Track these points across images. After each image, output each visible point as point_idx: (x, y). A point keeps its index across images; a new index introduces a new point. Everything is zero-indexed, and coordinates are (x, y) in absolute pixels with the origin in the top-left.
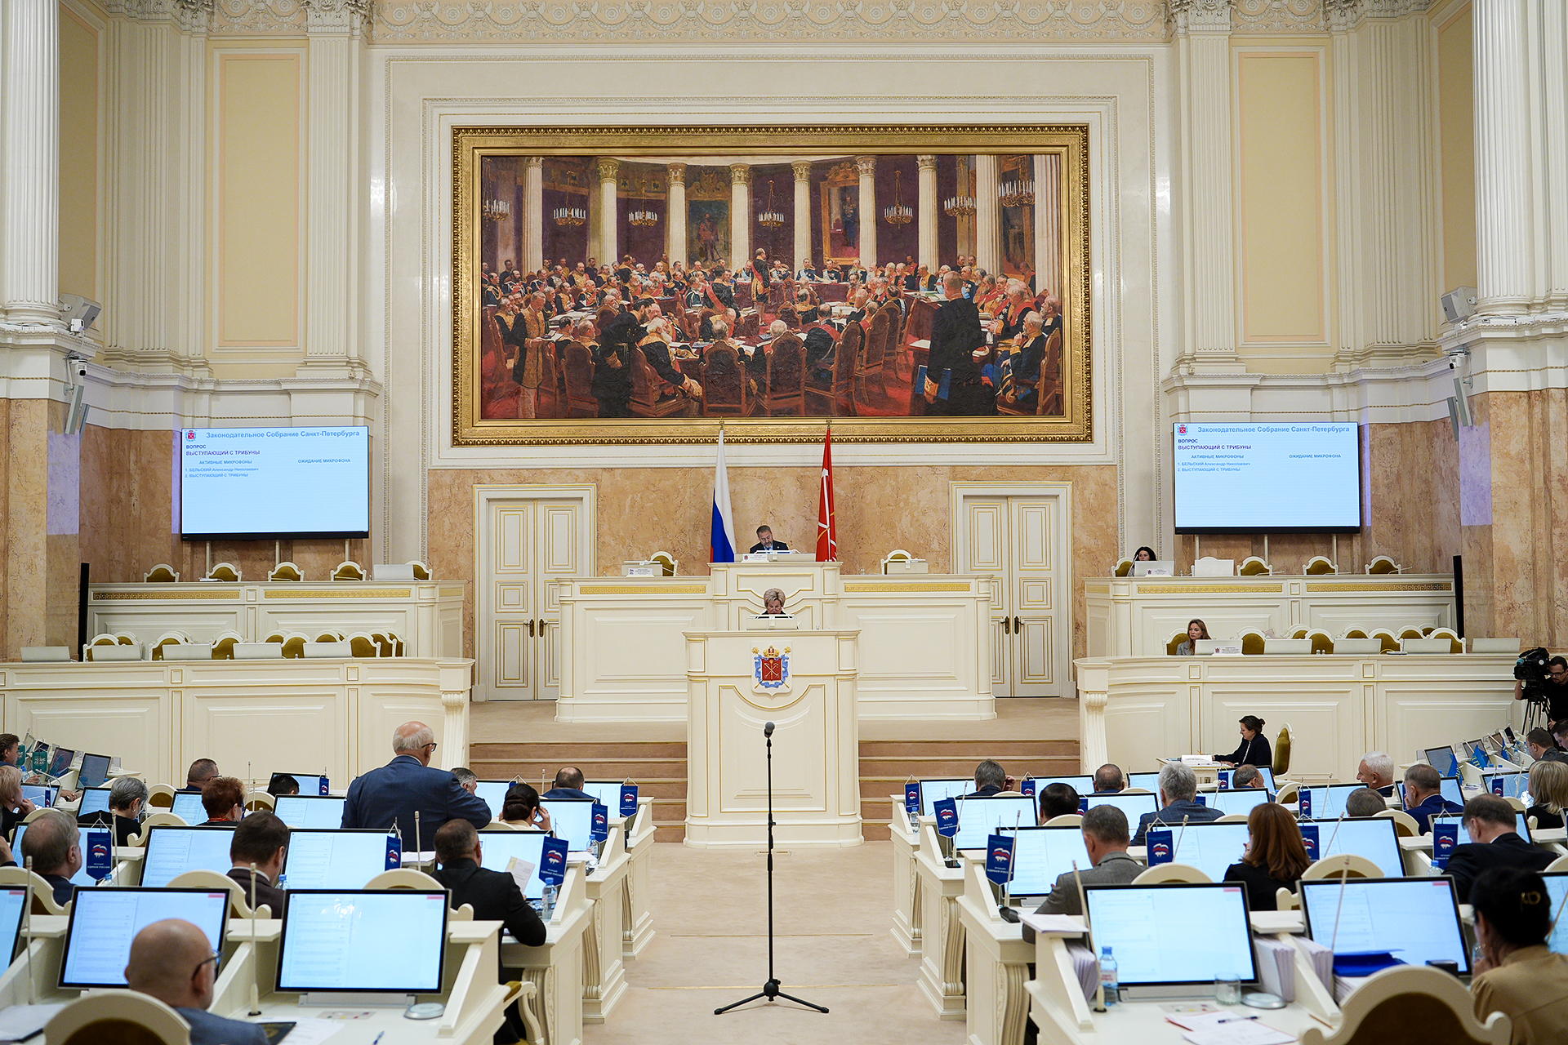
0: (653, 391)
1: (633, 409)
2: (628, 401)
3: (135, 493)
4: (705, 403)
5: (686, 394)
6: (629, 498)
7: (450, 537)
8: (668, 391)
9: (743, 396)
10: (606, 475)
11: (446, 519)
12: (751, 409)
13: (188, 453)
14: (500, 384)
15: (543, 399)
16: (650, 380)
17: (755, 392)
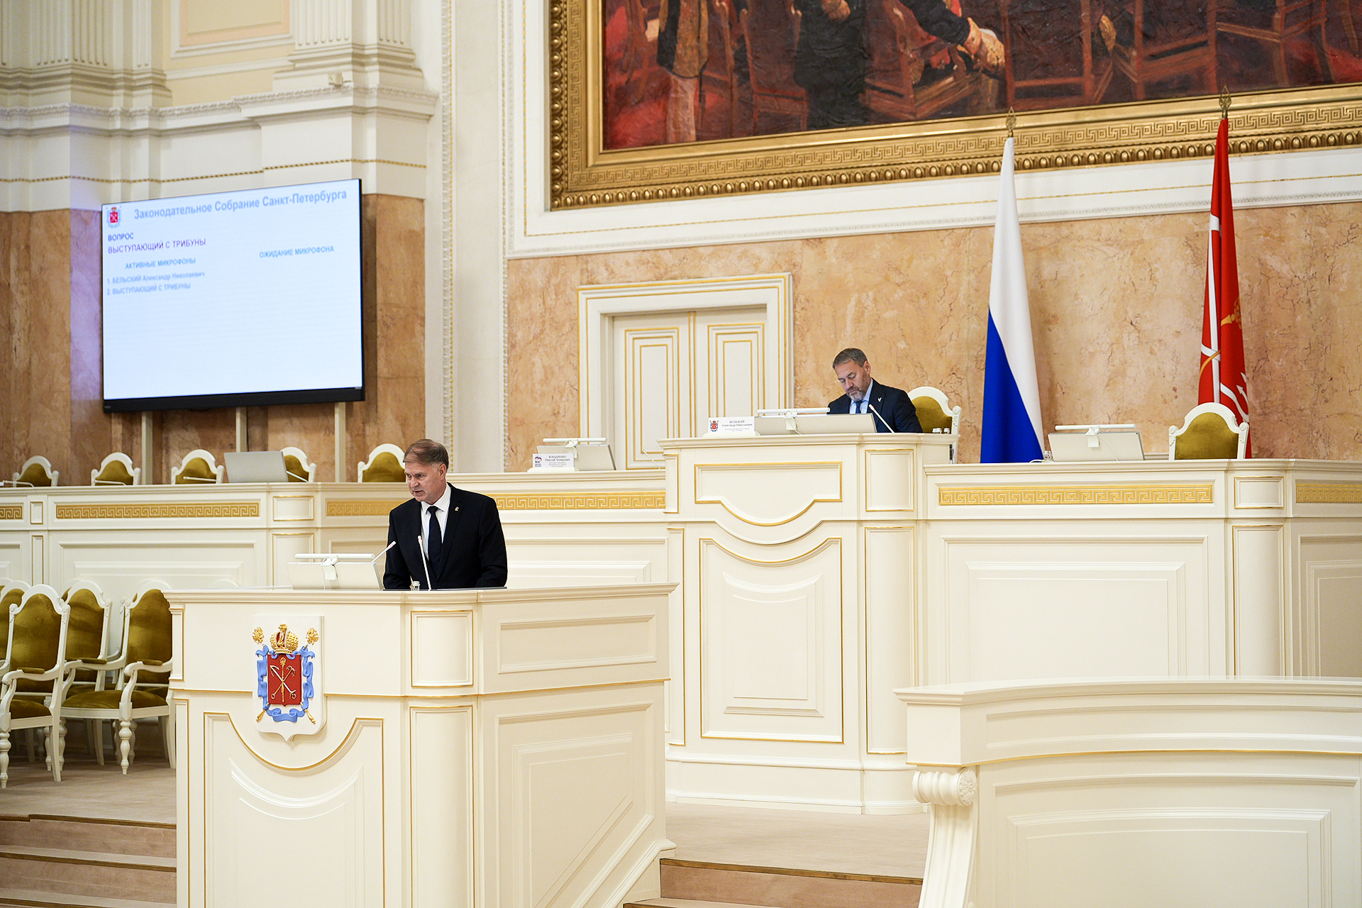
0: (910, 63)
1: (873, 106)
2: (861, 88)
3: (17, 327)
4: (1009, 79)
5: (973, 63)
6: (853, 302)
7: (543, 395)
8: (939, 59)
9: (1087, 56)
10: (809, 253)
11: (536, 359)
12: (1103, 86)
13: (111, 250)
14: (636, 74)
15: (710, 100)
16: (903, 39)
17: (1110, 45)
